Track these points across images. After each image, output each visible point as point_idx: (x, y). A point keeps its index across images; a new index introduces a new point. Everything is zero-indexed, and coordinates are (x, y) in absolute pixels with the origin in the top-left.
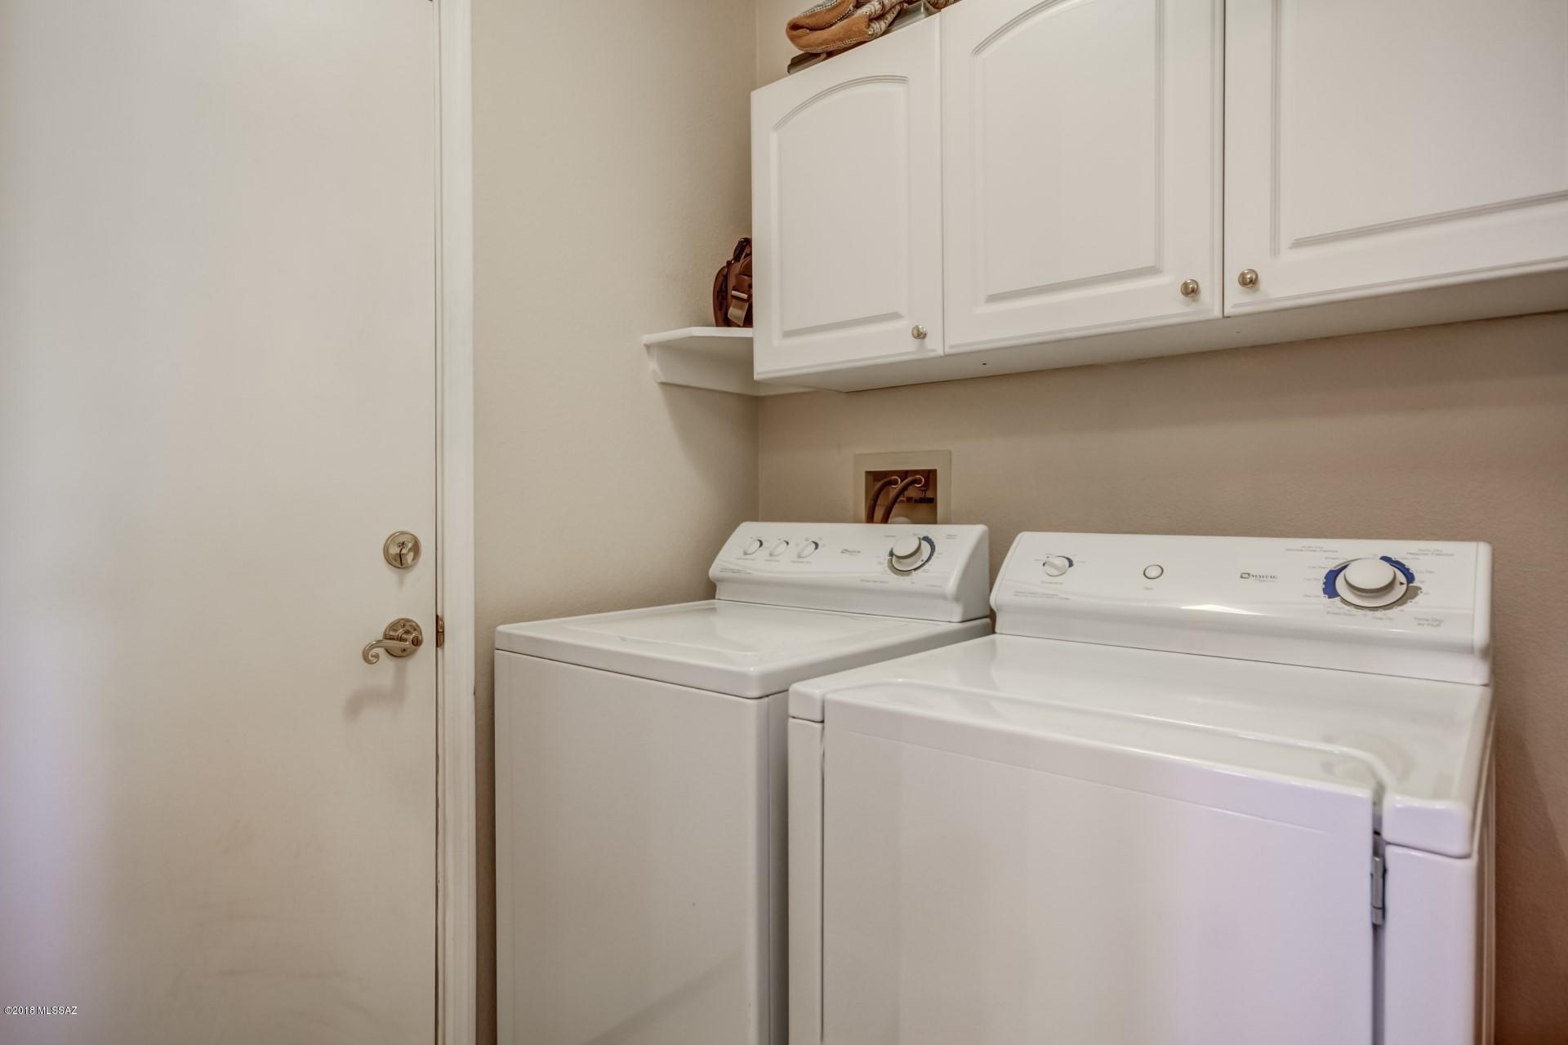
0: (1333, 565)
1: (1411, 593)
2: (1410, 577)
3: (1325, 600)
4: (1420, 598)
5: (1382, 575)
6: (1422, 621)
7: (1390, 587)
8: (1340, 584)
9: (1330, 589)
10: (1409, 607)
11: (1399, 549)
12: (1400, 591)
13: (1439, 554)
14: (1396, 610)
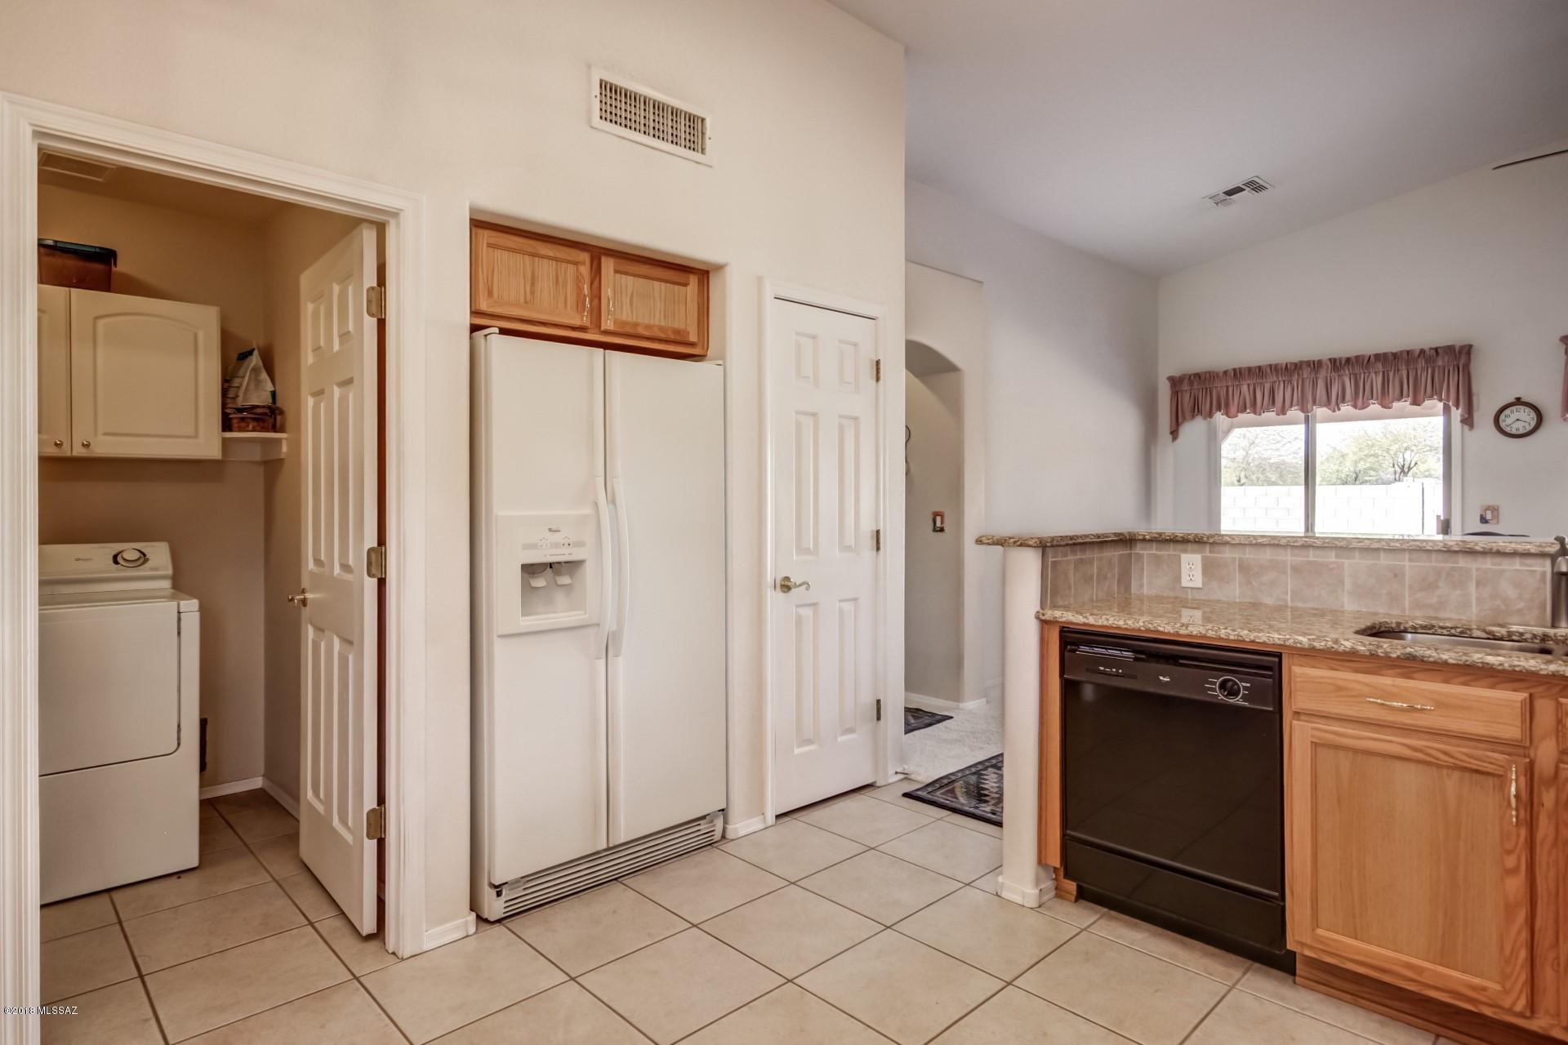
0: (114, 553)
1: (146, 561)
2: (144, 555)
3: (116, 566)
4: (149, 562)
5: (136, 555)
6: (152, 569)
7: (139, 559)
8: (119, 559)
9: (116, 562)
10: (146, 565)
11: (138, 545)
12: (142, 560)
13: (152, 546)
14: (143, 567)
